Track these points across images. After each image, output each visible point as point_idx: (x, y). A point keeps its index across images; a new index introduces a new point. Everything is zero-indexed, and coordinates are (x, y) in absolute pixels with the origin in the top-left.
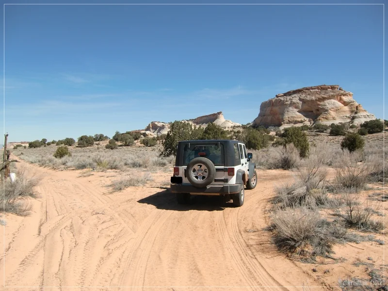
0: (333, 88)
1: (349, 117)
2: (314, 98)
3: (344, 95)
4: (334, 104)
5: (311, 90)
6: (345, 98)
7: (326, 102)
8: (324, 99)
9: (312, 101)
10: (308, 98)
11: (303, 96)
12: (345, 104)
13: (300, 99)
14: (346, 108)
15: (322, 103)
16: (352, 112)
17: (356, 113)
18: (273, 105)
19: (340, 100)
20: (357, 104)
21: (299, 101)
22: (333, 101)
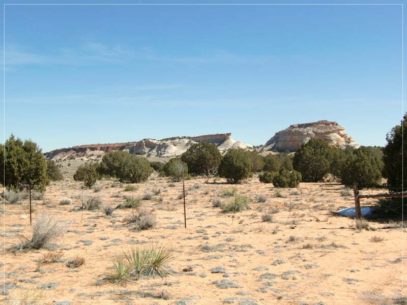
0: (333, 123)
1: (345, 146)
2: (323, 132)
3: (341, 130)
4: (335, 136)
5: (320, 125)
6: (342, 132)
7: (331, 134)
8: (329, 133)
9: (322, 133)
10: (319, 131)
11: (315, 129)
12: (342, 136)
13: (313, 132)
14: (342, 139)
15: (328, 135)
16: (346, 142)
17: (349, 143)
18: (292, 134)
19: (339, 133)
20: (349, 137)
21: (312, 133)
22: (335, 134)
